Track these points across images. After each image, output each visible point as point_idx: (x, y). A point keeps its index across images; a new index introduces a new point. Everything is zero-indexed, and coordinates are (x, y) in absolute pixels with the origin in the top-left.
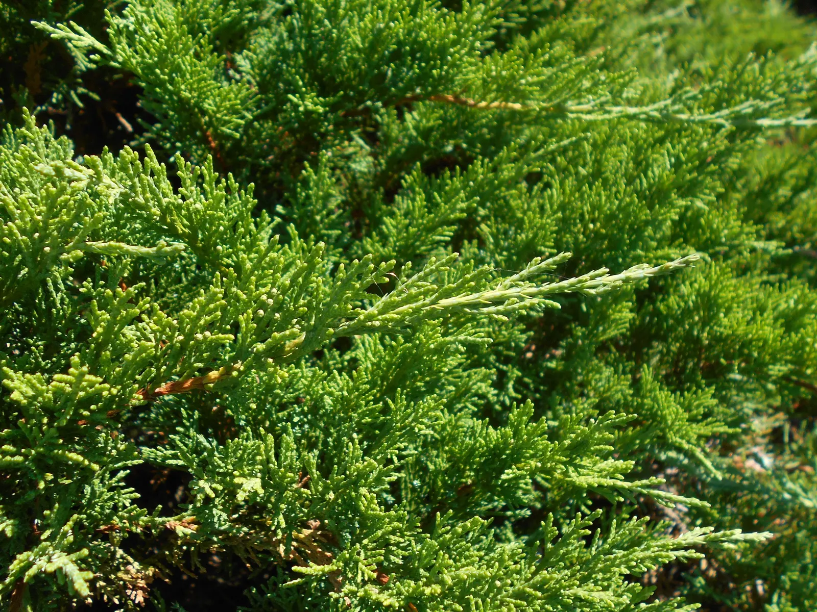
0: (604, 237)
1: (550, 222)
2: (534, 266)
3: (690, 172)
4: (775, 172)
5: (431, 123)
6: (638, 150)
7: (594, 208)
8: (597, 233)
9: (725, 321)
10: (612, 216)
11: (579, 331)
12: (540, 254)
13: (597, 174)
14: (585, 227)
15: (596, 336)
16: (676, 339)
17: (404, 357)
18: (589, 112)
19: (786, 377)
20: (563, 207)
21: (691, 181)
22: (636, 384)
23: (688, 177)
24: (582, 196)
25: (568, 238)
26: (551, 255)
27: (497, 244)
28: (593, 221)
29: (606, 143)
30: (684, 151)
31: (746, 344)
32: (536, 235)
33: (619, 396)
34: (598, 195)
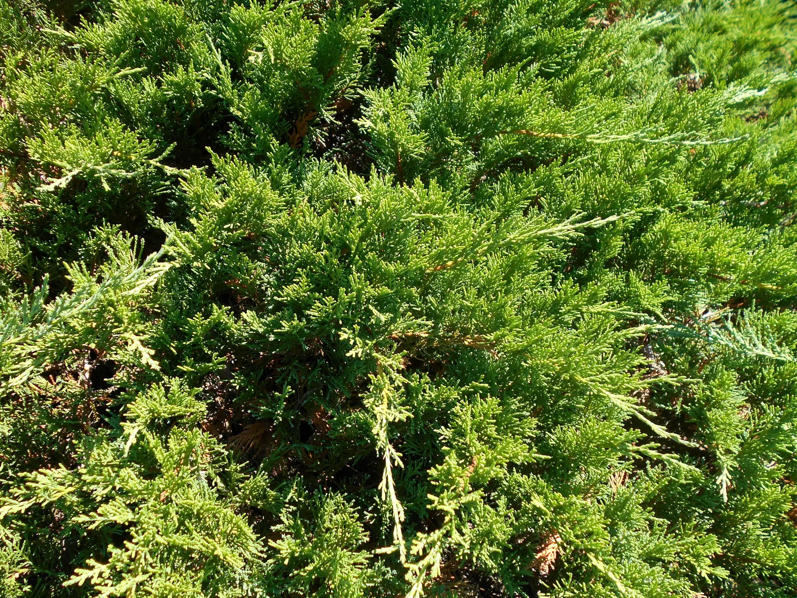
0: (608, 202)
1: (579, 196)
2: (573, 217)
3: (654, 166)
4: (724, 153)
5: (511, 143)
6: (626, 154)
7: (602, 187)
8: (604, 200)
9: (675, 245)
10: (611, 191)
11: (595, 253)
12: (574, 212)
13: (604, 167)
14: (598, 197)
15: (604, 255)
16: (651, 258)
17: (513, 262)
18: (598, 138)
19: (708, 274)
20: (585, 186)
21: (655, 170)
22: (627, 280)
23: (653, 168)
24: (595, 181)
25: (588, 203)
26: (580, 213)
27: (550, 208)
28: (602, 194)
29: (609, 150)
30: (651, 154)
31: (686, 257)
32: (571, 203)
33: (618, 288)
34: (604, 179)
